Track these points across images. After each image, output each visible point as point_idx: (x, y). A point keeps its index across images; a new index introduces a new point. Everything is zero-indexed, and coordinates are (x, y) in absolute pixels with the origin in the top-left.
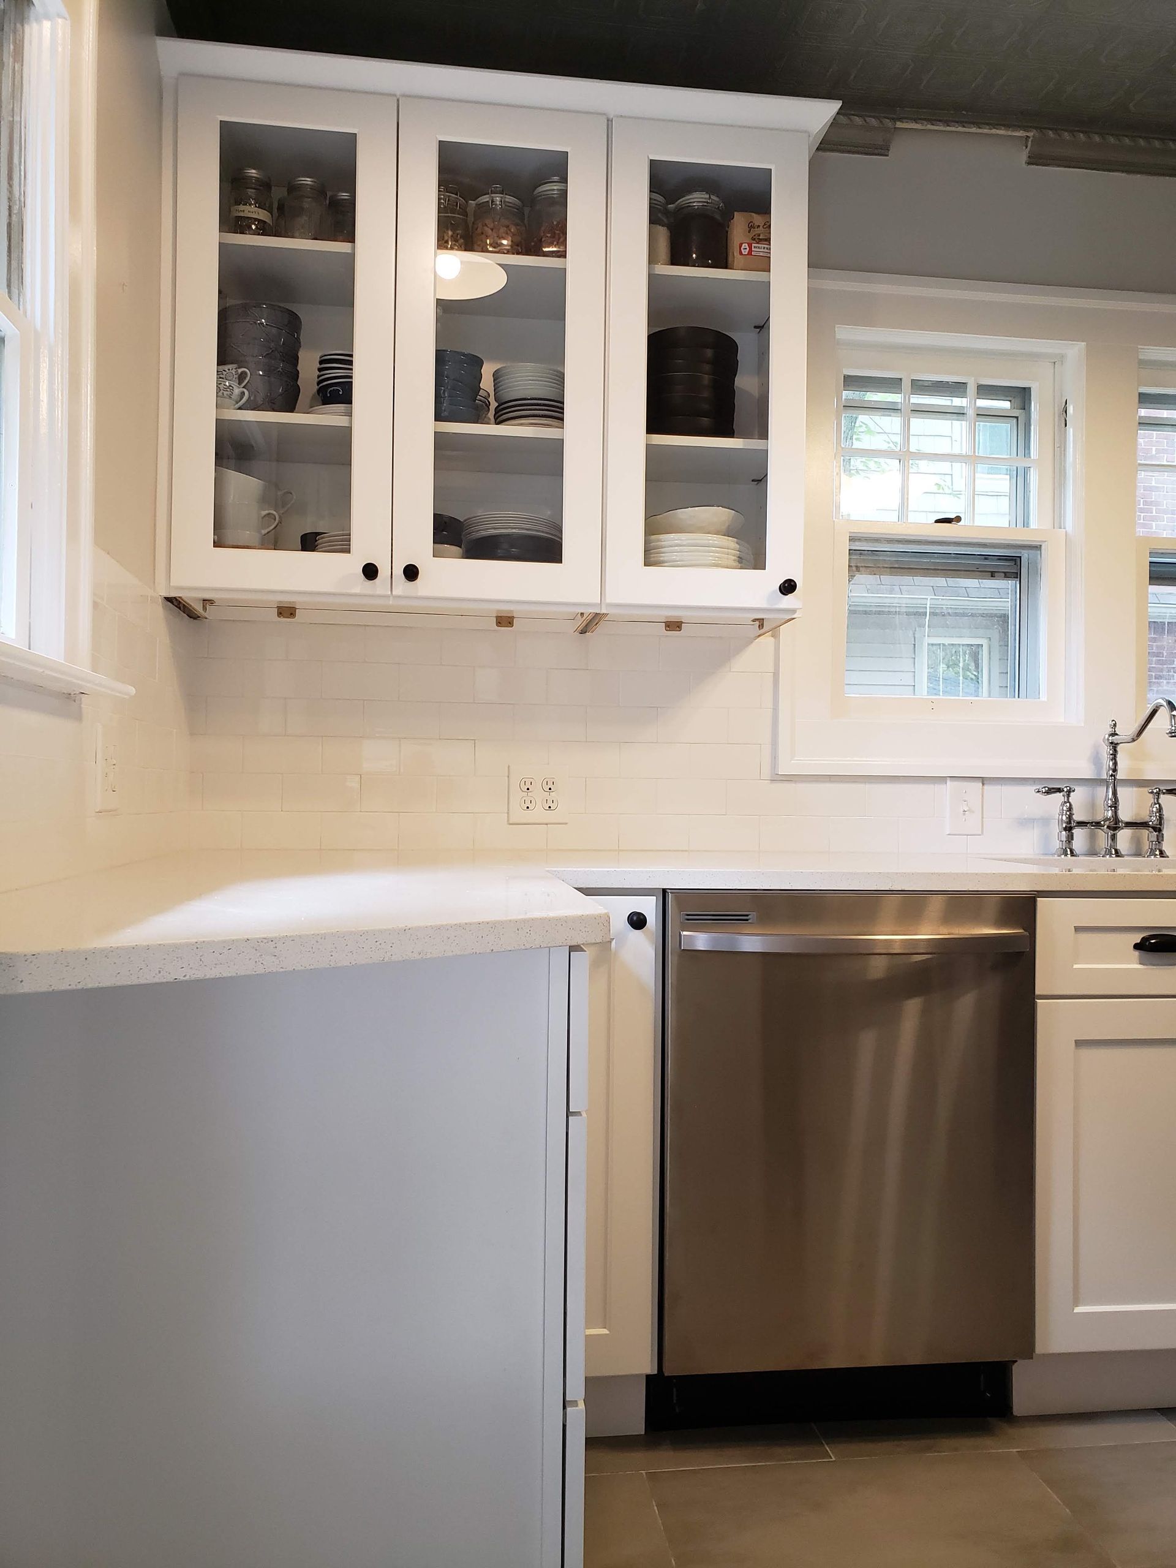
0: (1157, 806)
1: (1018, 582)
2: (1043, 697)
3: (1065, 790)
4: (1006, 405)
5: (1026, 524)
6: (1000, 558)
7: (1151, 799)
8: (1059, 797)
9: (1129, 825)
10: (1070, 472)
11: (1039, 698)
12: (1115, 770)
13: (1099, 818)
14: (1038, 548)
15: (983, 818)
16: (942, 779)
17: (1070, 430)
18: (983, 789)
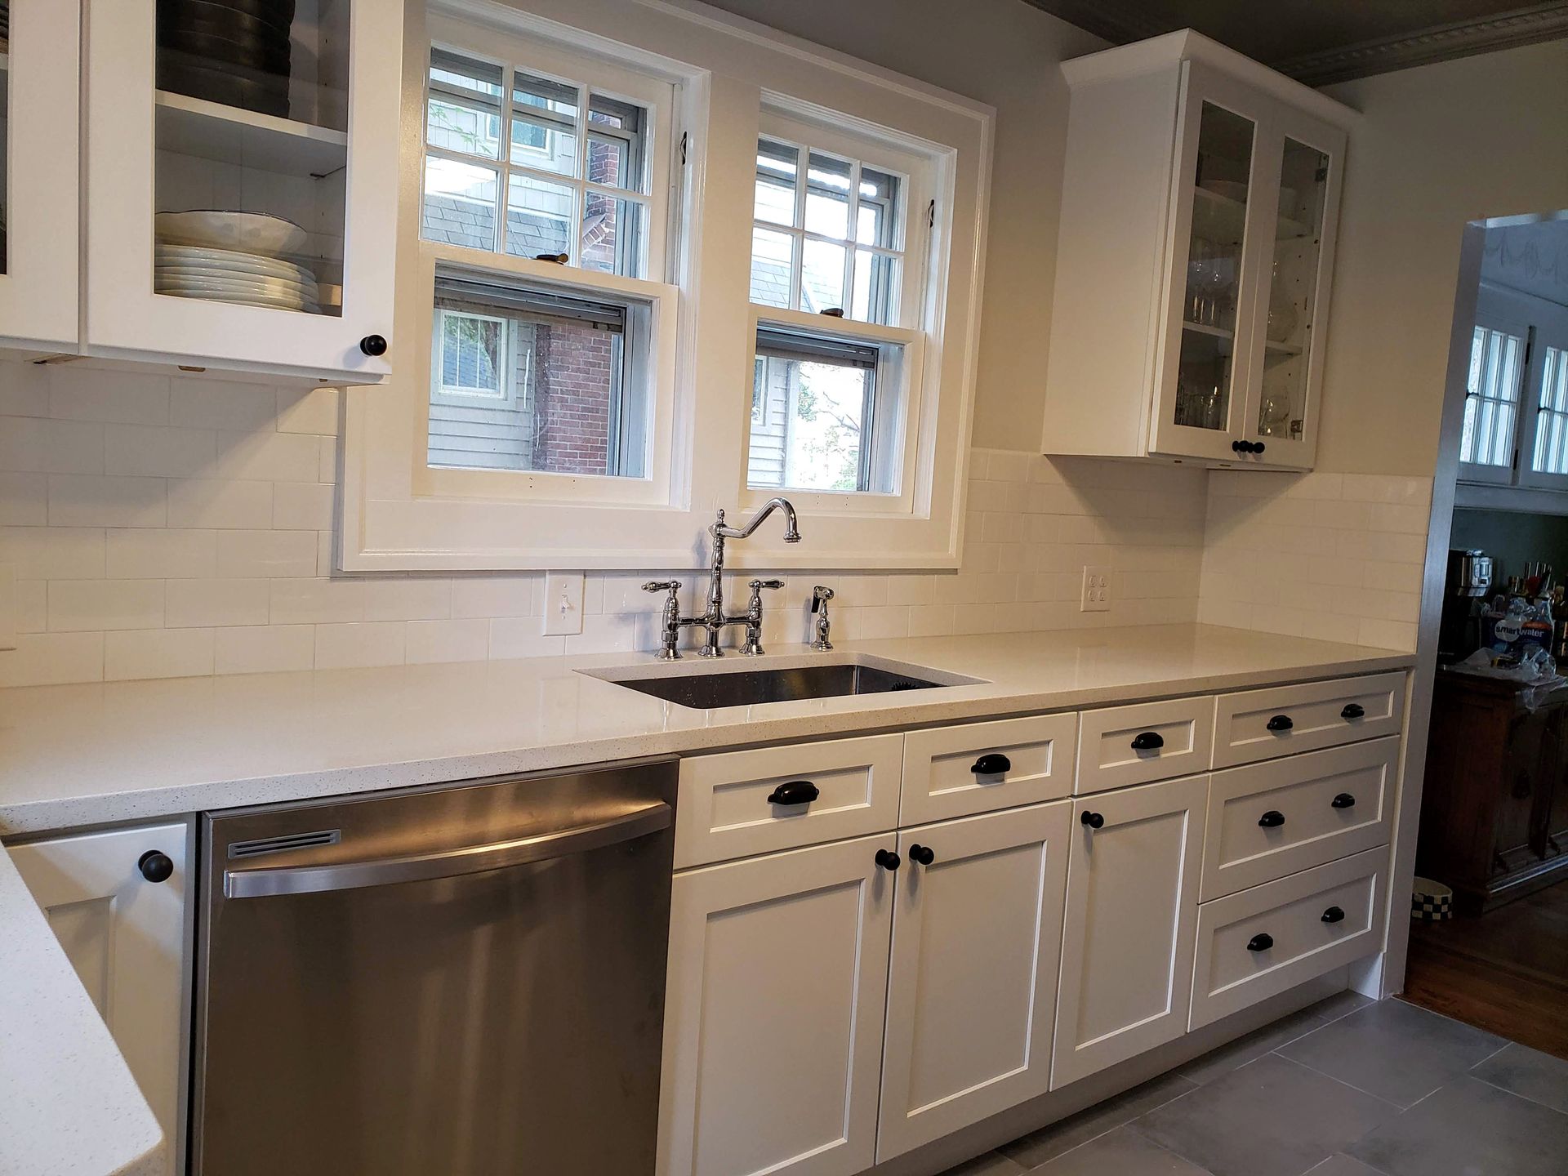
0: (757, 599)
1: (622, 337)
2: (649, 477)
3: (672, 585)
4: (616, 123)
5: (634, 273)
6: (603, 307)
7: (751, 592)
8: (665, 594)
9: (731, 620)
10: (686, 217)
11: (644, 477)
12: (721, 562)
13: (701, 615)
14: (649, 303)
15: (583, 614)
16: (541, 573)
17: (689, 168)
18: (584, 583)
